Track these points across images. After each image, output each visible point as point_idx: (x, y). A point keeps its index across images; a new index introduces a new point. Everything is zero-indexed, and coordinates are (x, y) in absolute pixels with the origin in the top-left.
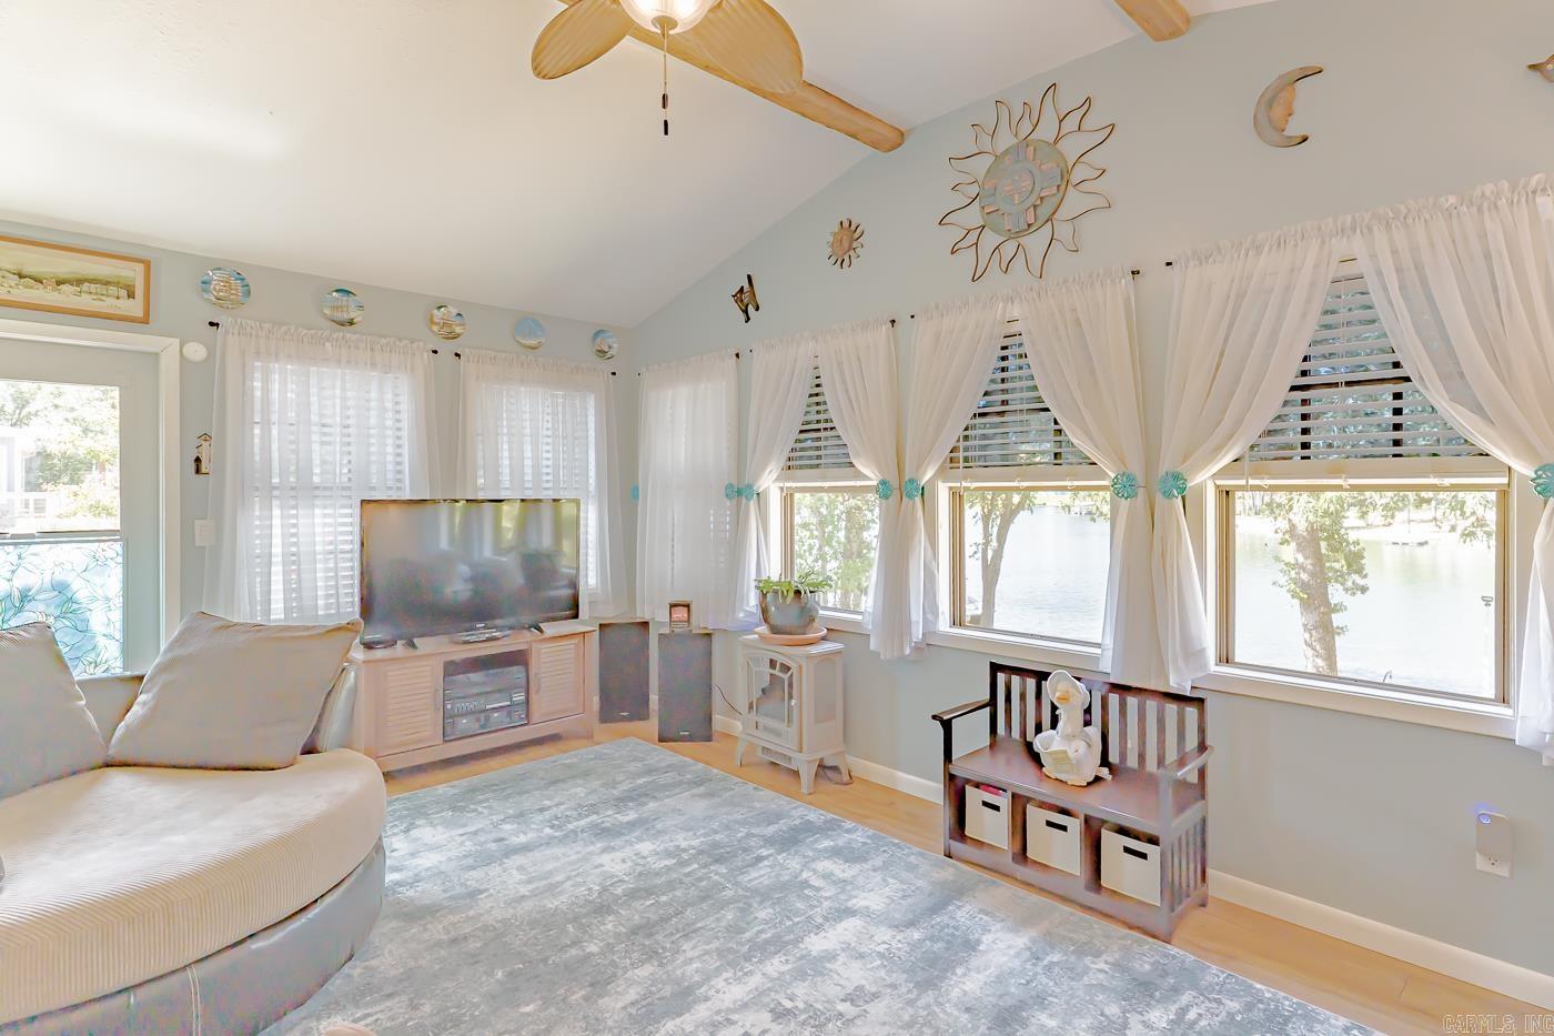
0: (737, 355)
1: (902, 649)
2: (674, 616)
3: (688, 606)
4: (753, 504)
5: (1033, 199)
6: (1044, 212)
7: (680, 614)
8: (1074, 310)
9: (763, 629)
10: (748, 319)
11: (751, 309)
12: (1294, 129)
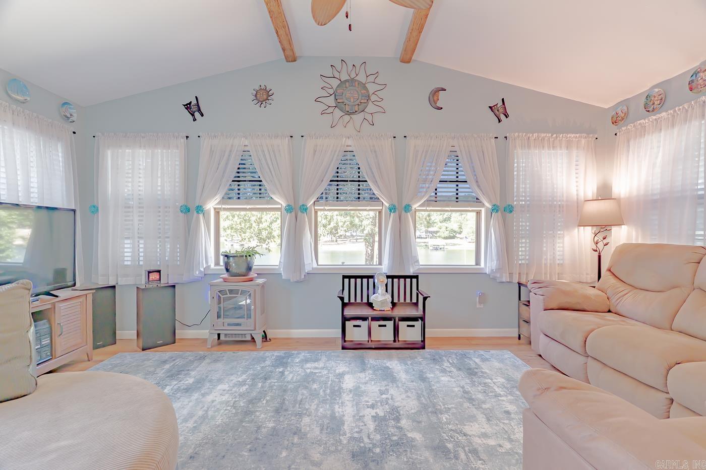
0: (187, 137)
1: (300, 276)
2: (150, 278)
3: (159, 271)
4: (201, 216)
5: (358, 102)
6: (361, 107)
7: (154, 276)
8: (374, 146)
9: (226, 275)
10: (195, 120)
11: (197, 114)
12: (439, 104)
